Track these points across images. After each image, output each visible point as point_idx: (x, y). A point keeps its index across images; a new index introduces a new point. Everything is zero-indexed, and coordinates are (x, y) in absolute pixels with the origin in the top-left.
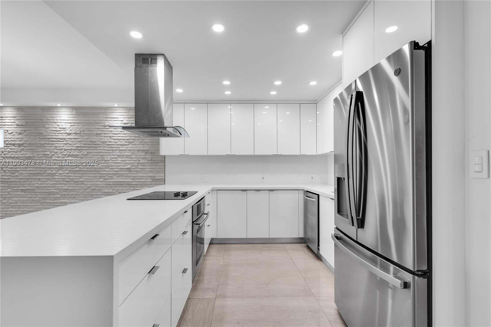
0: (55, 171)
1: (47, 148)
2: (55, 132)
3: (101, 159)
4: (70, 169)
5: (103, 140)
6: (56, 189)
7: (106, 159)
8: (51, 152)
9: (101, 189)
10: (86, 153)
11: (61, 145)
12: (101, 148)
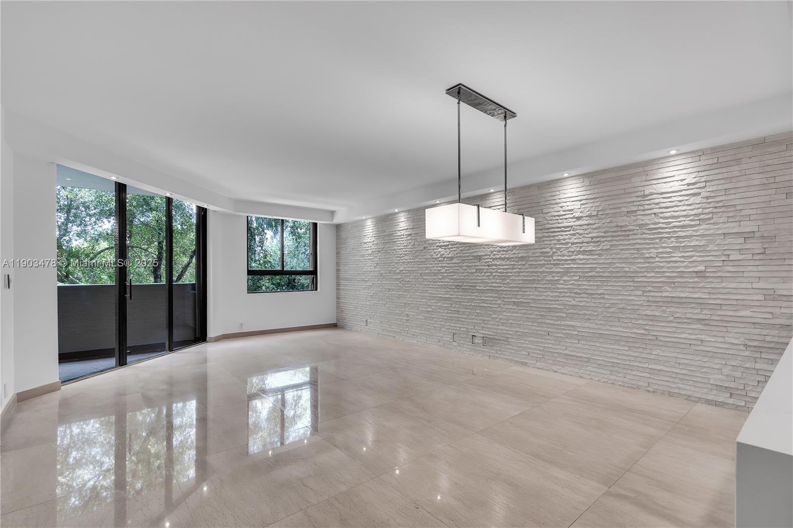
0: (558, 277)
1: (546, 242)
2: (557, 218)
3: (637, 256)
4: (581, 274)
5: (641, 222)
6: (559, 304)
7: (647, 255)
8: (551, 249)
9: (638, 309)
10: (609, 247)
11: (567, 237)
12: (636, 237)
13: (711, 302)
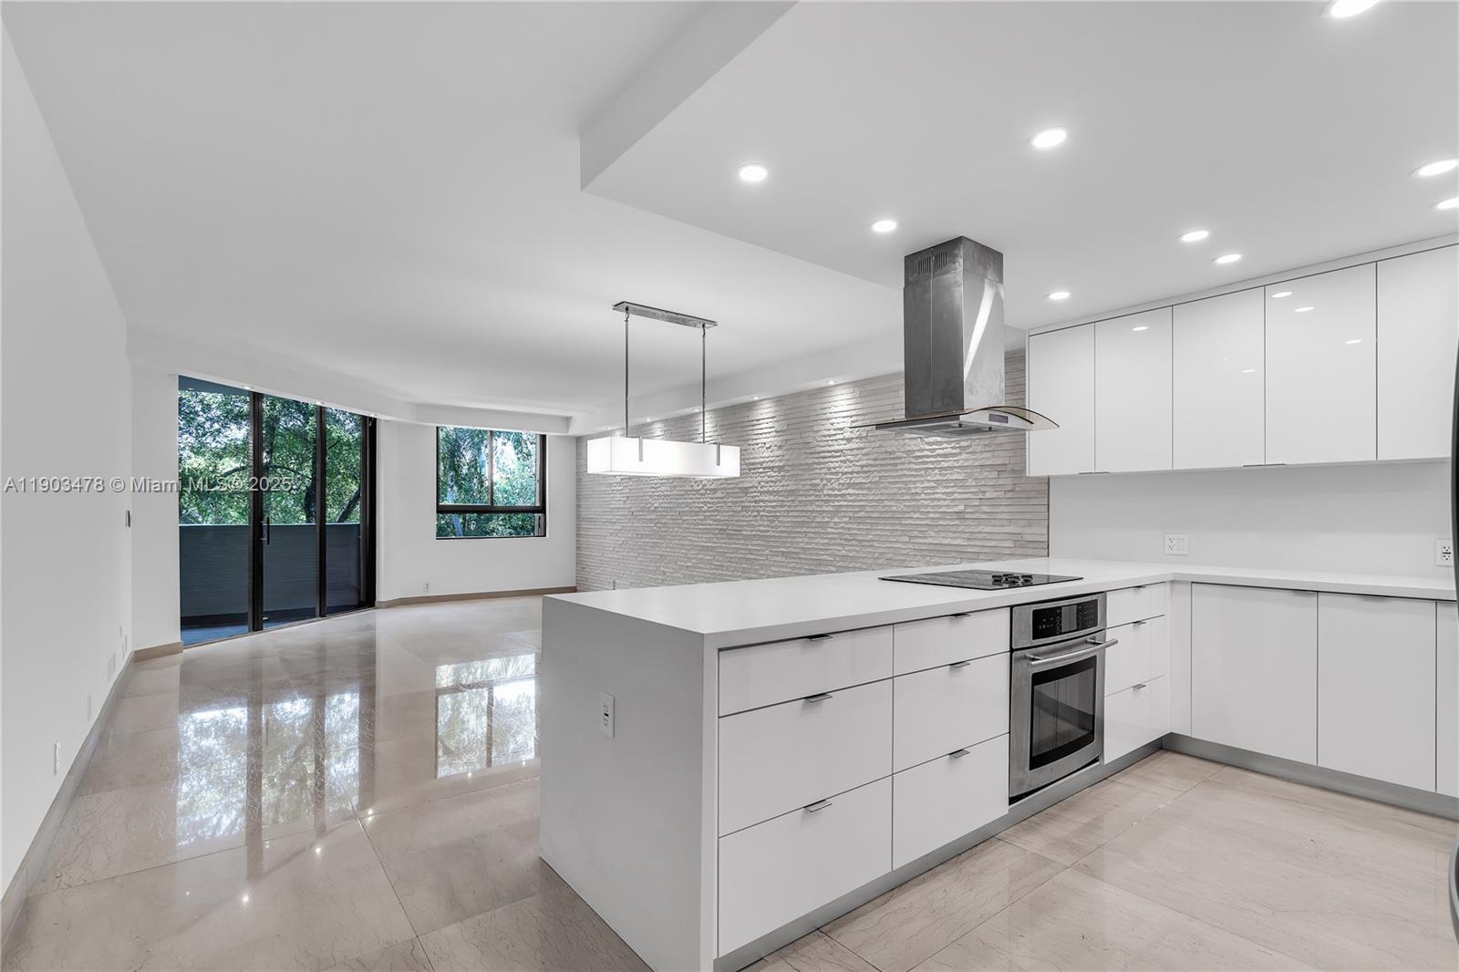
0: (828, 517)
1: (816, 471)
2: (828, 438)
3: (904, 491)
4: (851, 515)
6: (829, 555)
7: (914, 491)
8: (822, 480)
9: (905, 560)
10: (877, 479)
11: (837, 465)
12: (903, 467)
13: (970, 550)
